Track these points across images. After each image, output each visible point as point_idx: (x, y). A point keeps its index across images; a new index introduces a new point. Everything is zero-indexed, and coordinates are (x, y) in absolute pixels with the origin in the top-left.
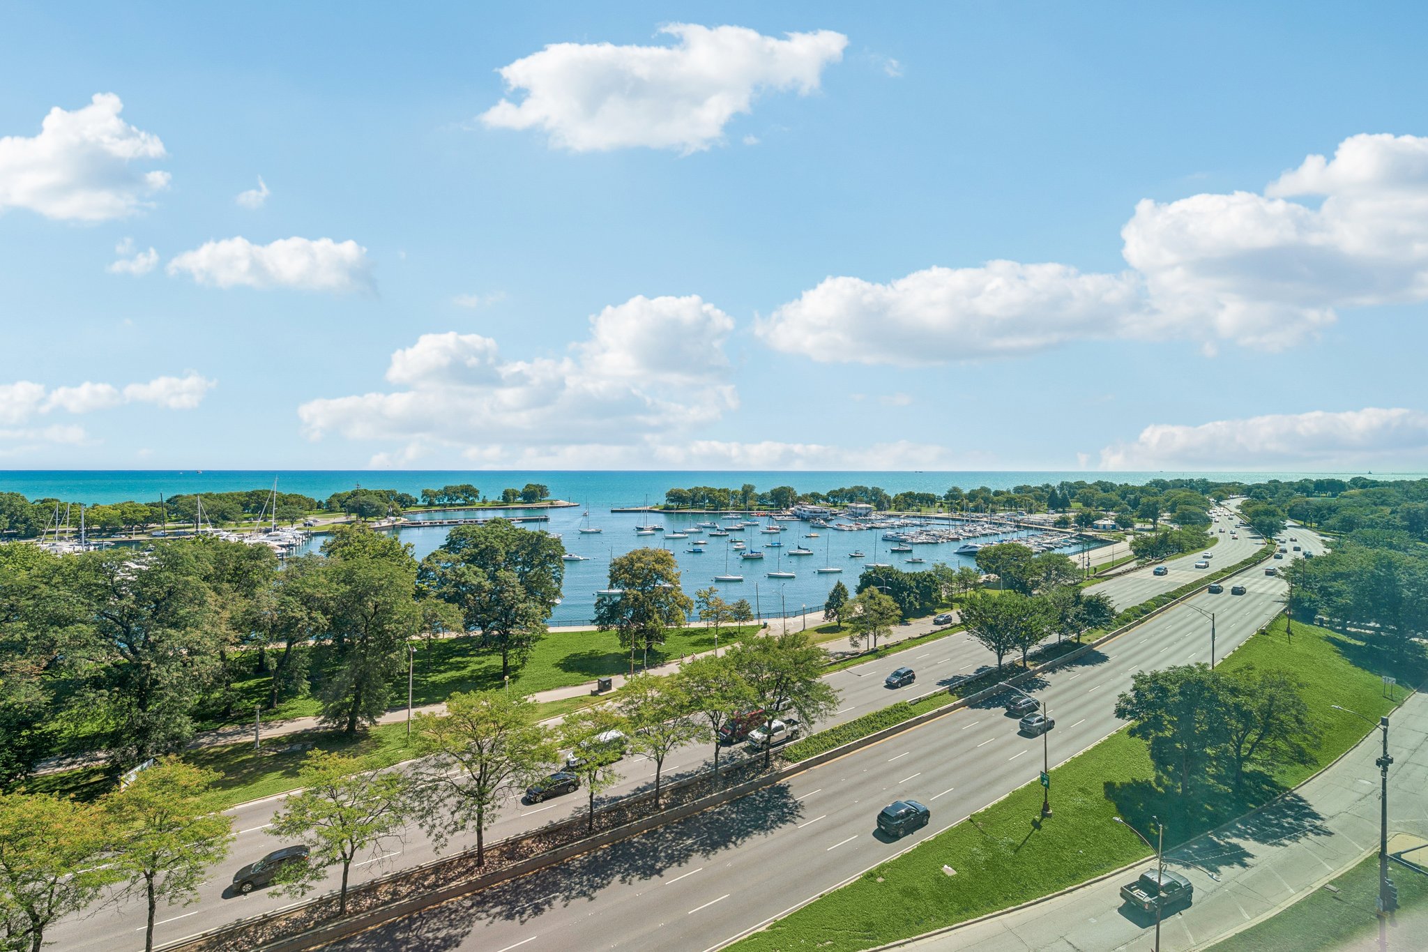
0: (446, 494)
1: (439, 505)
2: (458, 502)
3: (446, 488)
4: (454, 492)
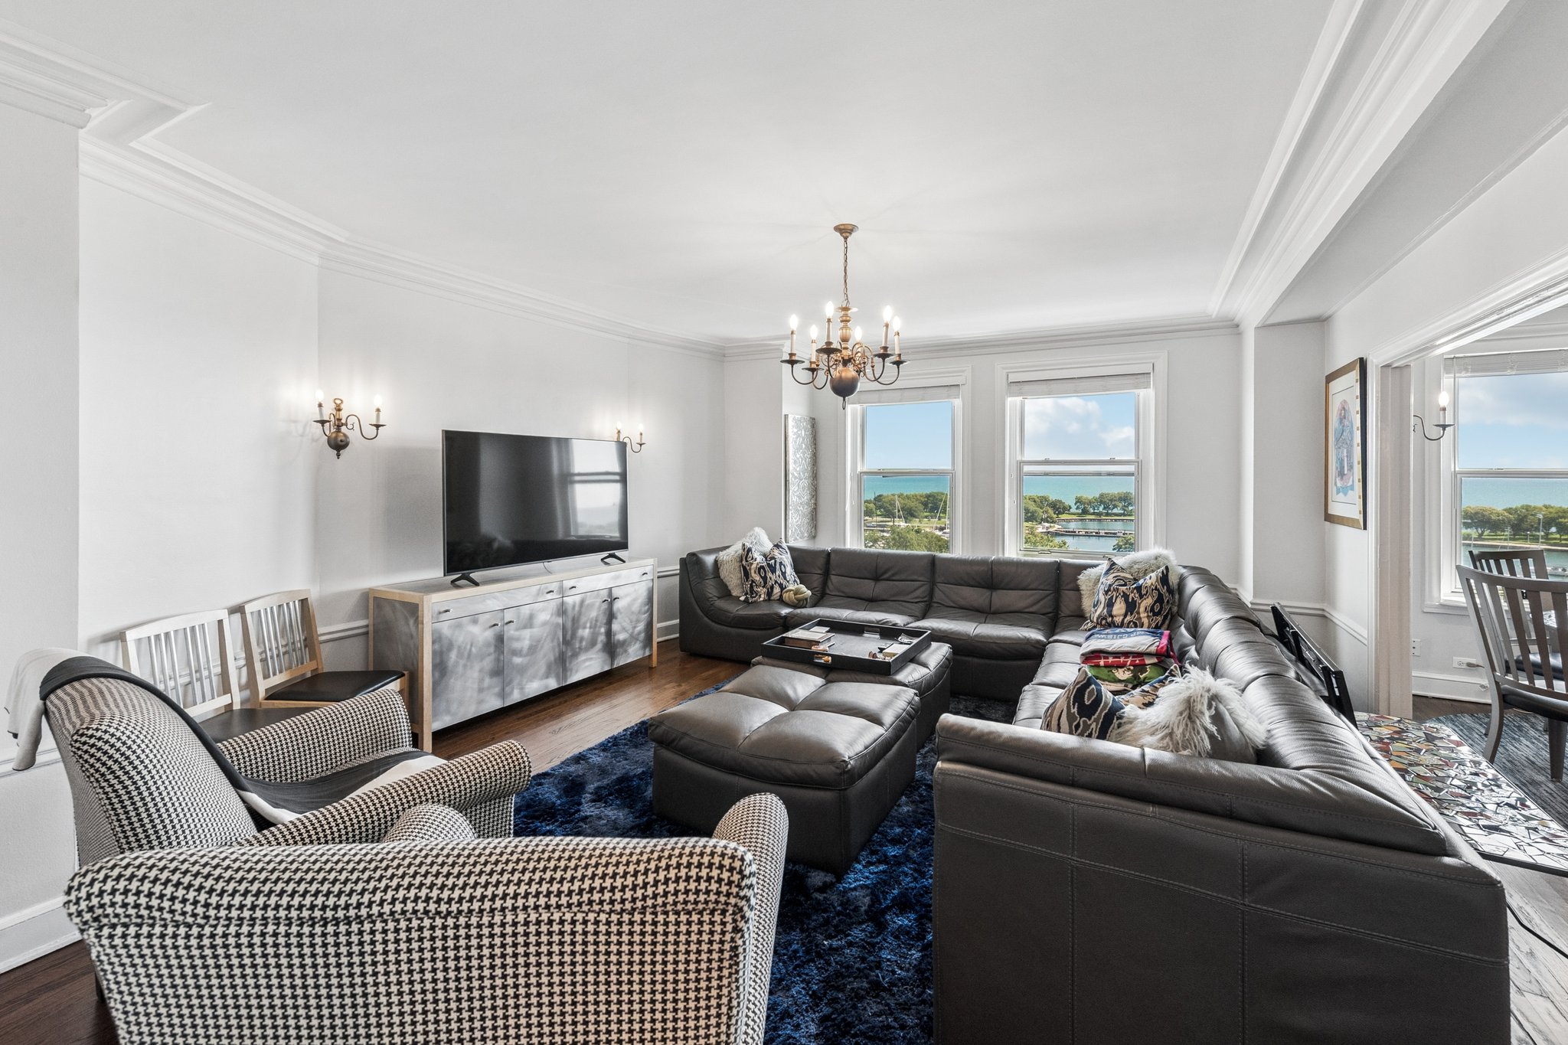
0: (1101, 502)
1: (1094, 514)
2: (1115, 511)
3: (1102, 495)
4: (1111, 500)
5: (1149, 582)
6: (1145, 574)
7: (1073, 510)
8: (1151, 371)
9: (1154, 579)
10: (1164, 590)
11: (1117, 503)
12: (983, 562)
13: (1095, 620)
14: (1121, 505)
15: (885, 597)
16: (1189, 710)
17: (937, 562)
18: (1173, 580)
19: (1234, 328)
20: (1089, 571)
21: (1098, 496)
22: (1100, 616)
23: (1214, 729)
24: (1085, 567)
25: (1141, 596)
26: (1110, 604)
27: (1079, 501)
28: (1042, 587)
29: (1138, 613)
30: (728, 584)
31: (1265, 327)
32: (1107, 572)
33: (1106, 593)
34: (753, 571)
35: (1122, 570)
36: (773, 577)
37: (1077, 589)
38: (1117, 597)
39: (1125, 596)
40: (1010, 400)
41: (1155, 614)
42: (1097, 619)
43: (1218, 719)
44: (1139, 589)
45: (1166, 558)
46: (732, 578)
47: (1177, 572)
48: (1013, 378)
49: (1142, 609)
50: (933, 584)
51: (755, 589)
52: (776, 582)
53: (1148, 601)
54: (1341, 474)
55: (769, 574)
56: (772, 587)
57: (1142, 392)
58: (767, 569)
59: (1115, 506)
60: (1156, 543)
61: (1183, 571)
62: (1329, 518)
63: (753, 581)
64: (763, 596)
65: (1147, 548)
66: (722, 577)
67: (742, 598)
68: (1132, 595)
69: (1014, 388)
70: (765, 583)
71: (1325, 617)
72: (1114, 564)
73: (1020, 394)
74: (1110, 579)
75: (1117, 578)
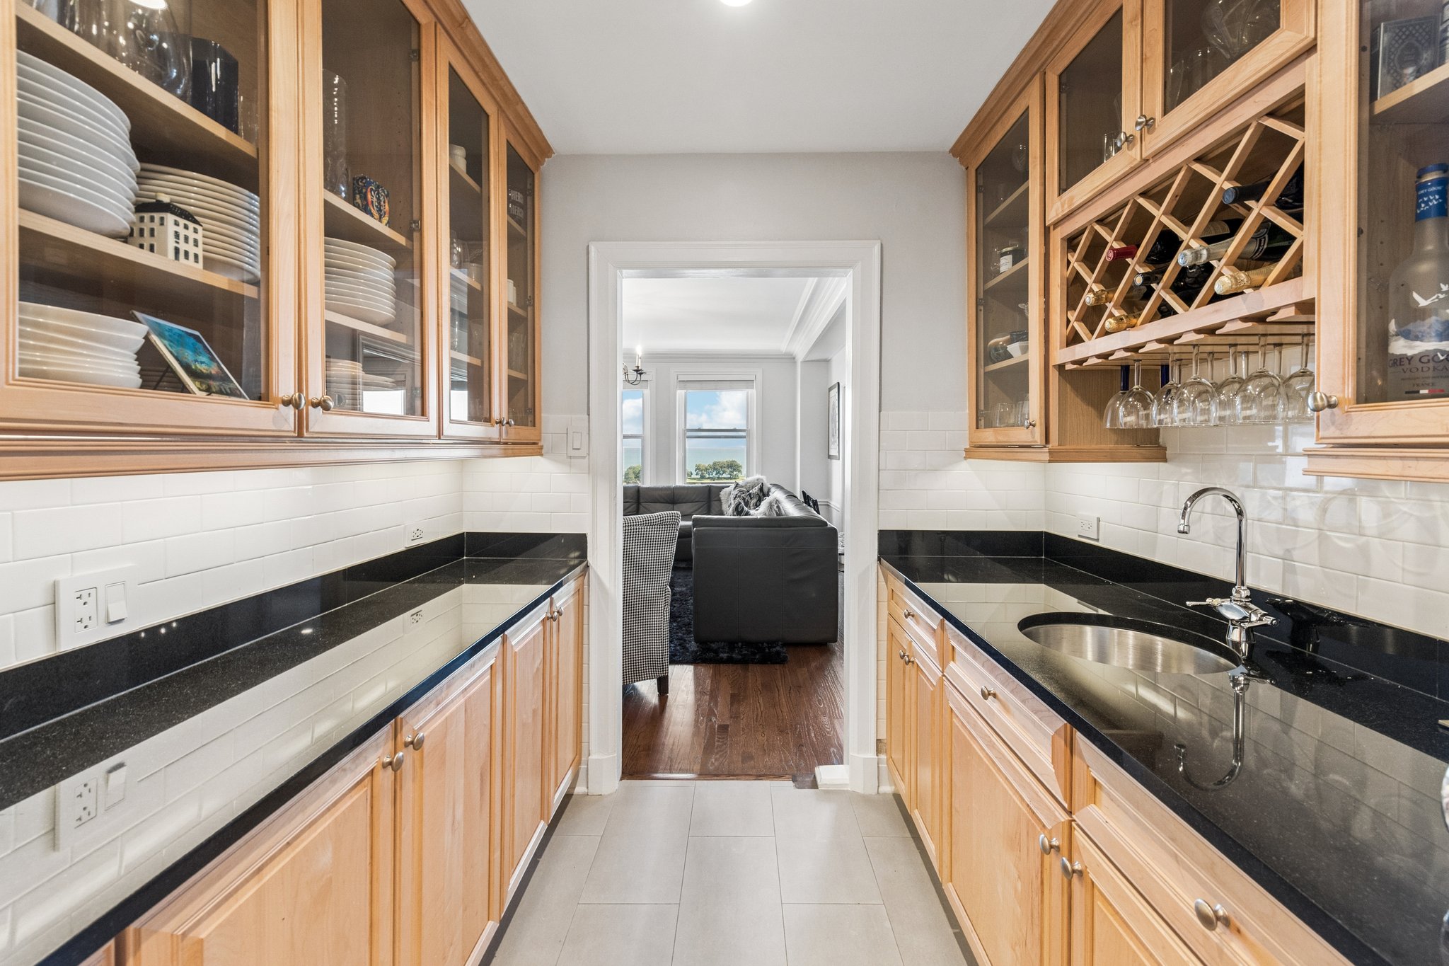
5: (754, 491)
6: (753, 488)
7: (694, 476)
8: (754, 379)
9: (757, 490)
10: (761, 495)
11: (726, 469)
12: (668, 489)
14: (728, 471)
16: (771, 506)
17: (641, 490)
18: (765, 490)
19: (791, 359)
20: (725, 489)
21: (712, 464)
23: (777, 510)
24: (723, 488)
25: (751, 498)
27: (698, 468)
28: (701, 500)
31: (804, 362)
32: (735, 488)
33: (735, 498)
35: (742, 487)
37: (719, 500)
40: (679, 392)
43: (778, 507)
44: (750, 495)
45: (762, 480)
47: (767, 485)
48: (681, 378)
54: (833, 435)
57: (750, 391)
59: (724, 472)
60: (757, 473)
61: (770, 486)
62: (830, 457)
65: (753, 475)
69: (682, 384)
71: (828, 505)
72: (738, 484)
73: (684, 388)
74: (736, 492)
75: (740, 491)
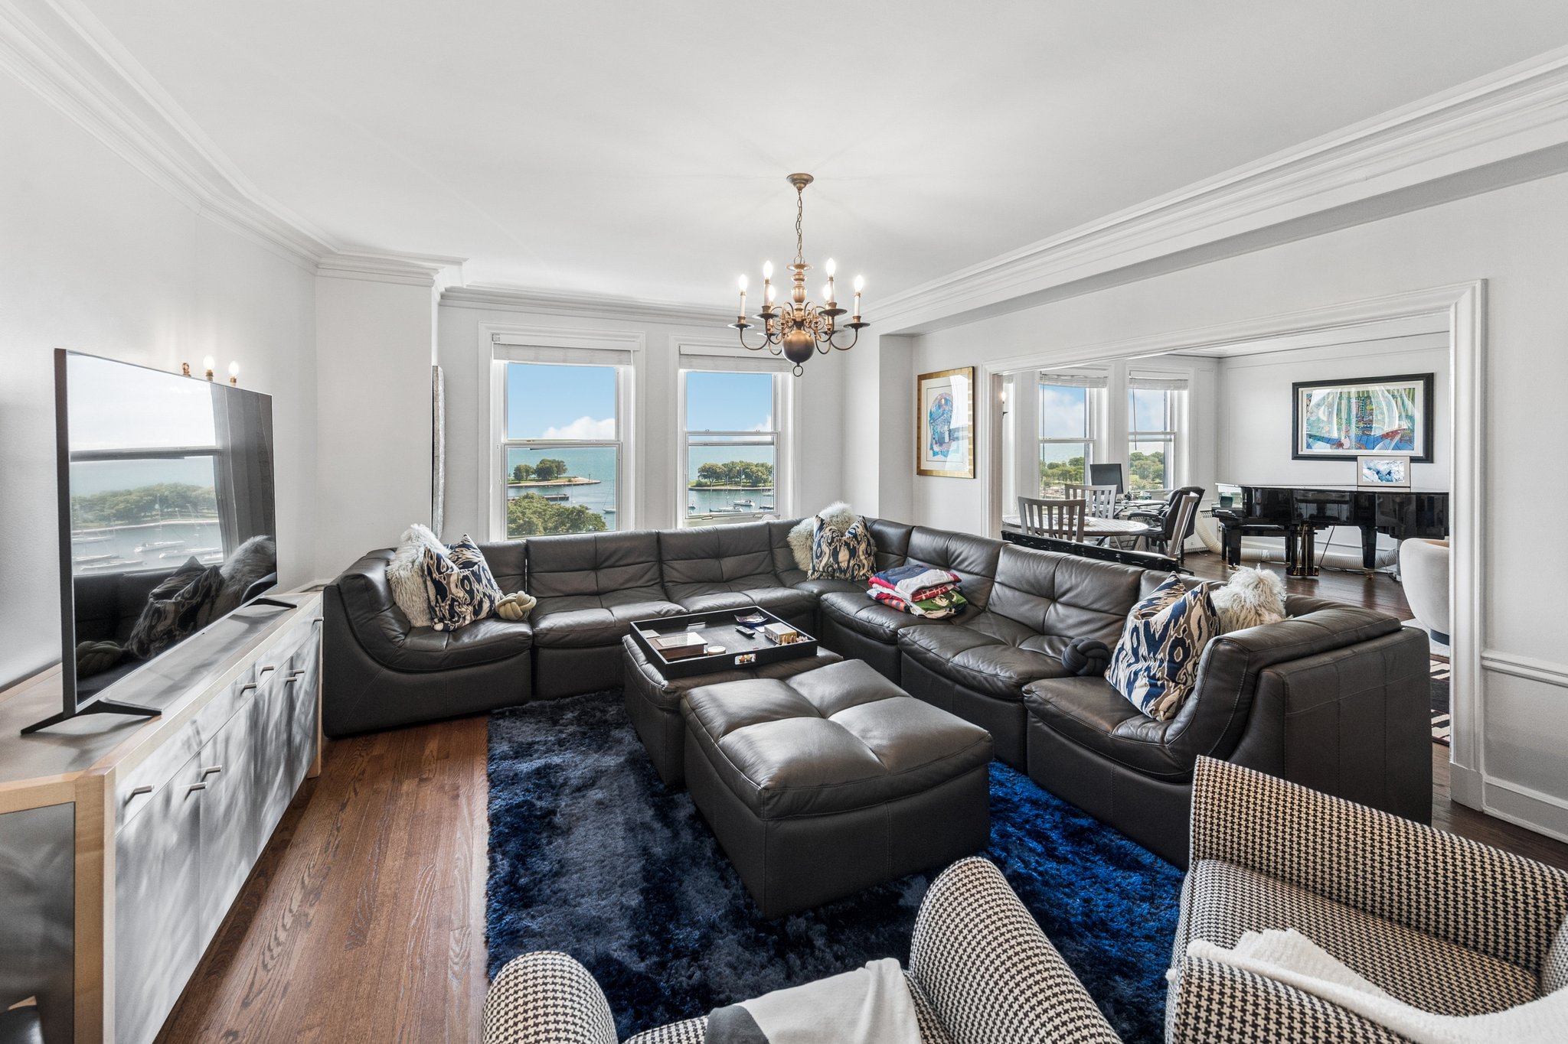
13: (821, 569)
15: (615, 587)
20: (796, 529)
22: (826, 565)
24: (792, 524)
26: (835, 554)
29: (859, 557)
30: (407, 611)
34: (453, 586)
36: (481, 589)
38: (840, 546)
39: (847, 544)
41: (869, 555)
42: (824, 568)
46: (414, 602)
49: (861, 553)
50: (660, 561)
51: (457, 609)
52: (485, 594)
53: (863, 546)
55: (476, 586)
56: (481, 603)
58: (472, 578)
62: (922, 473)
63: (453, 600)
64: (468, 618)
66: (400, 604)
67: (439, 627)
68: (852, 543)
70: (472, 598)
74: (827, 532)
75: (832, 531)
